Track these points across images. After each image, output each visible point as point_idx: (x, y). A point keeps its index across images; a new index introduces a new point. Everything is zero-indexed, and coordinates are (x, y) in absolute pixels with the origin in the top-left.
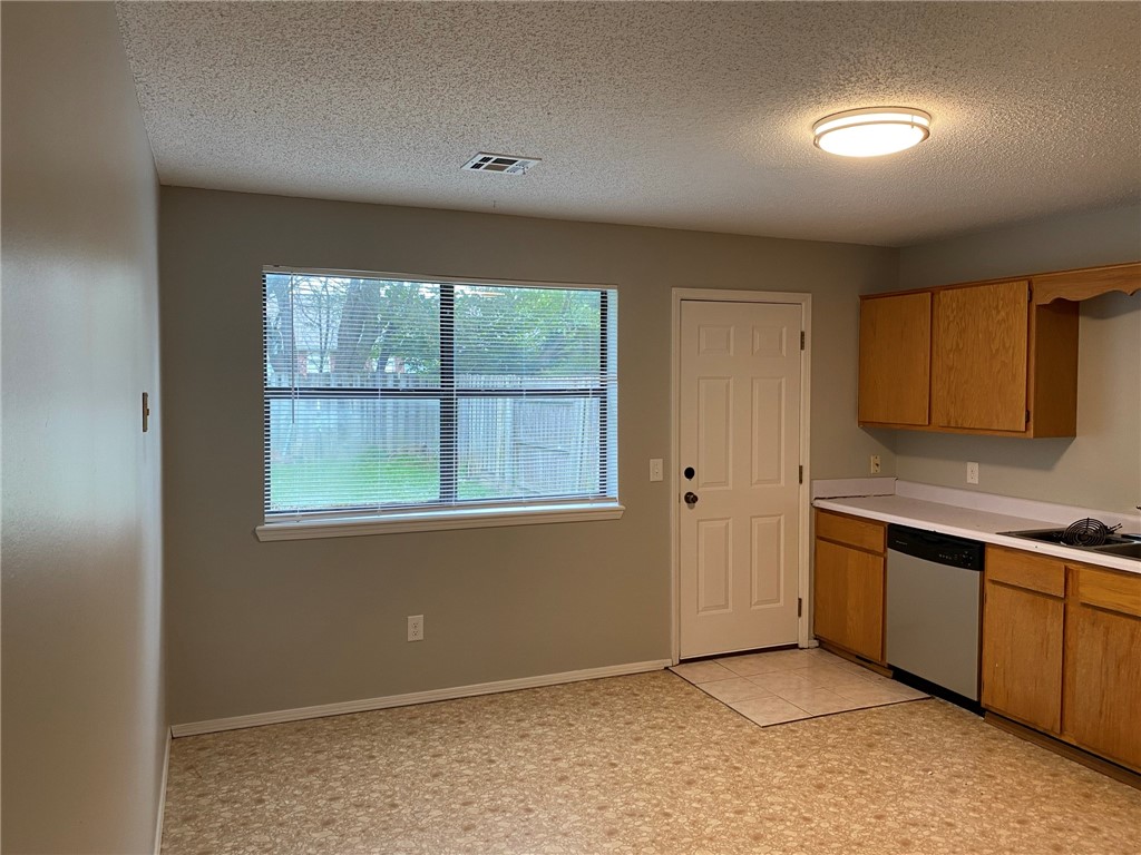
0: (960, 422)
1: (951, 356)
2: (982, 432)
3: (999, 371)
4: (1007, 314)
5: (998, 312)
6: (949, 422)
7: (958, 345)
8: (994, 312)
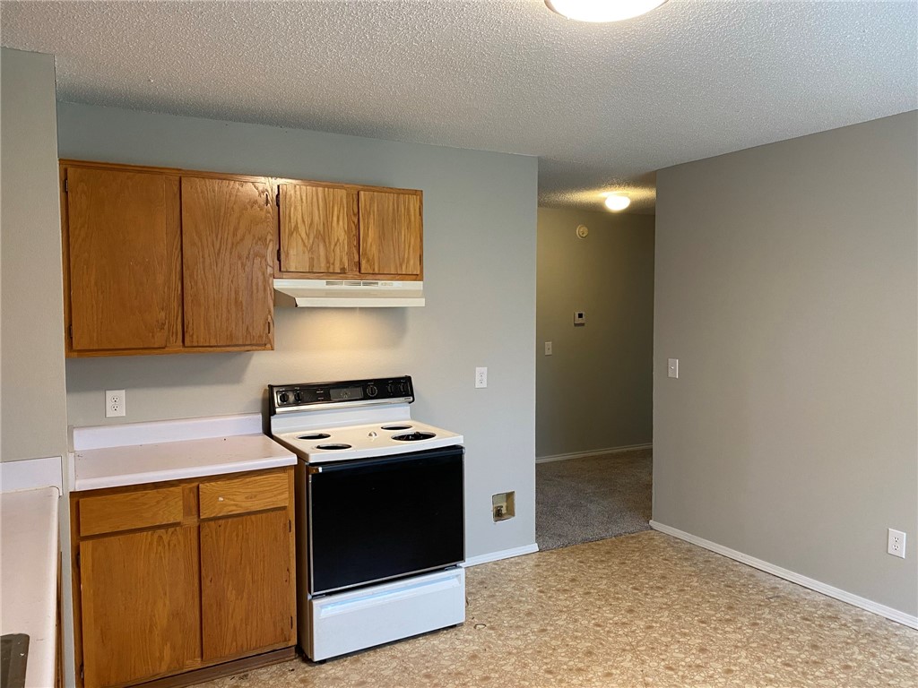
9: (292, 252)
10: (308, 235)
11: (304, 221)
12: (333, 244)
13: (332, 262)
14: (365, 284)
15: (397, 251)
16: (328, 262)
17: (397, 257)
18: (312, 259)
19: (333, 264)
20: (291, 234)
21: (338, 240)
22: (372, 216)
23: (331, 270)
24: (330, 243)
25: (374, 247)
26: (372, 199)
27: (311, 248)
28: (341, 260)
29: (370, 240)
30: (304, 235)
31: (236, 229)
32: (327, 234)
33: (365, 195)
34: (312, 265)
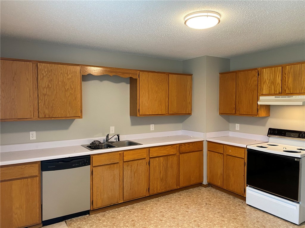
0: (51, 115)
1: (45, 90)
2: (60, 118)
3: (69, 96)
4: (72, 76)
5: (68, 75)
6: (45, 116)
7: (48, 85)
8: (66, 75)
9: (264, 88)
10: (269, 83)
11: (268, 79)
12: (277, 84)
13: (276, 90)
14: (288, 97)
15: (300, 84)
16: (275, 90)
17: (300, 87)
18: (270, 90)
19: (276, 91)
20: (264, 83)
21: (278, 83)
22: (291, 73)
23: (276, 93)
24: (275, 84)
25: (291, 84)
26: (291, 68)
27: (270, 87)
28: (279, 90)
29: (289, 82)
30: (267, 83)
31: (250, 83)
32: (274, 82)
33: (288, 67)
34: (270, 92)
